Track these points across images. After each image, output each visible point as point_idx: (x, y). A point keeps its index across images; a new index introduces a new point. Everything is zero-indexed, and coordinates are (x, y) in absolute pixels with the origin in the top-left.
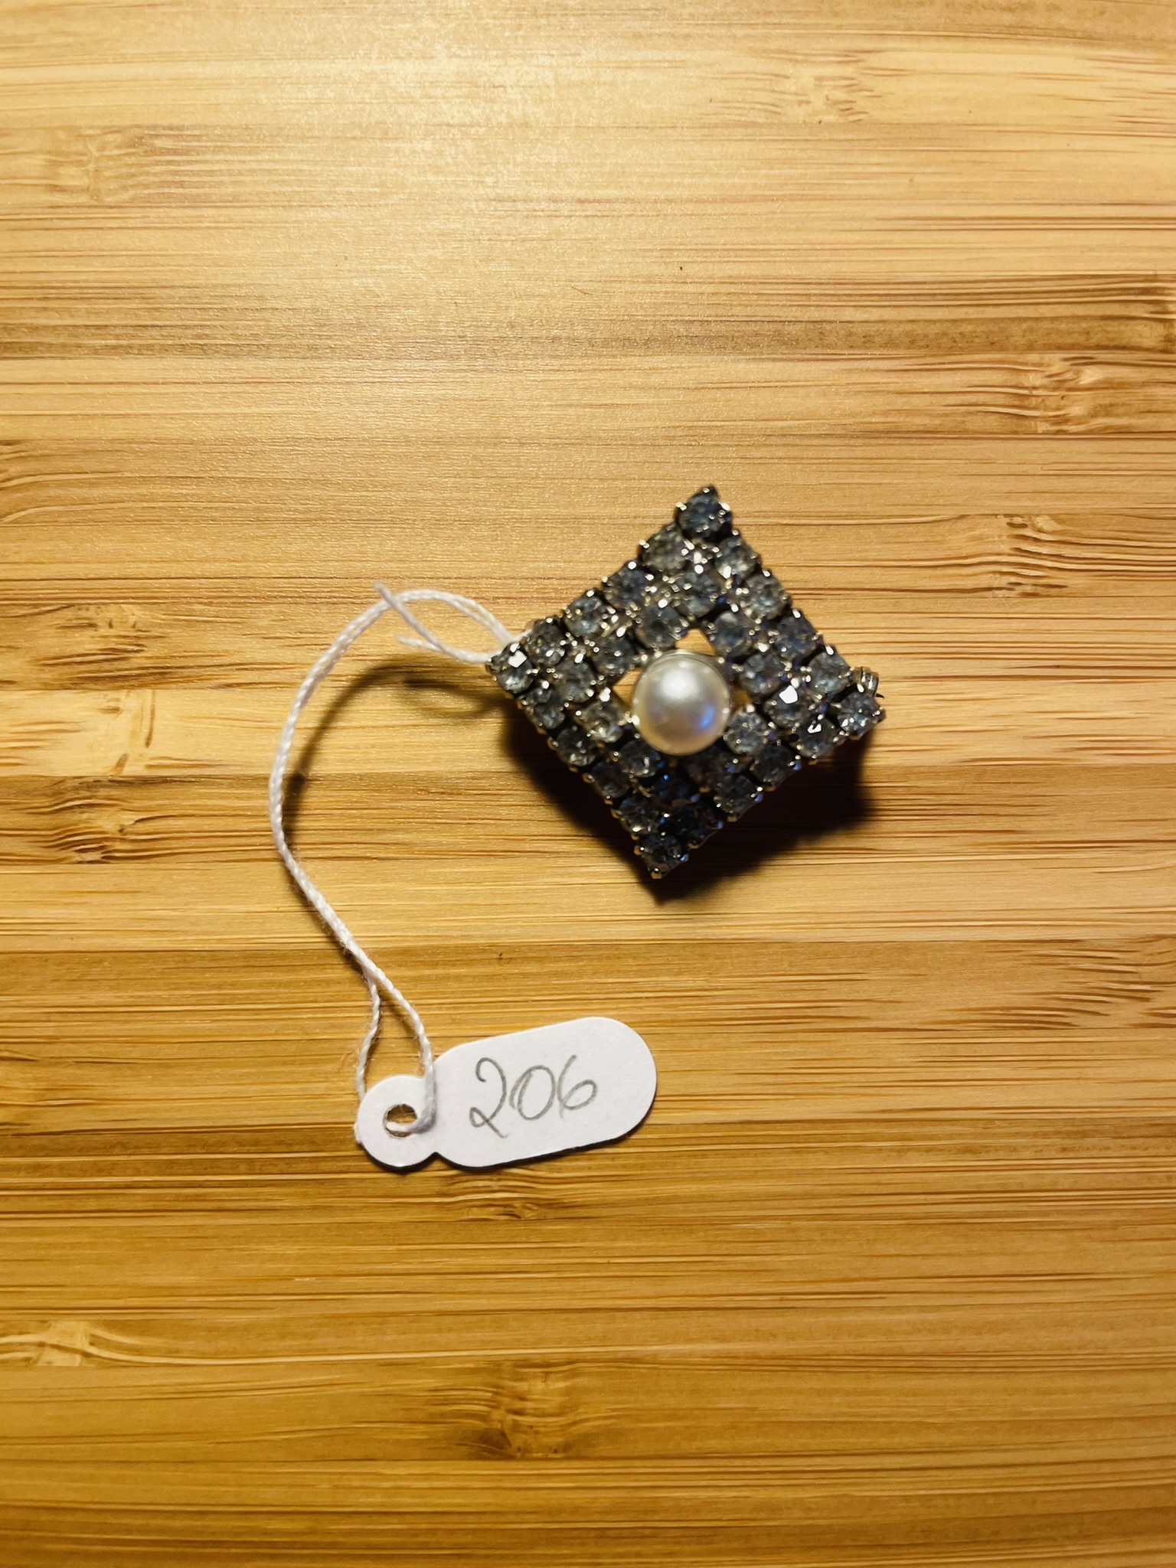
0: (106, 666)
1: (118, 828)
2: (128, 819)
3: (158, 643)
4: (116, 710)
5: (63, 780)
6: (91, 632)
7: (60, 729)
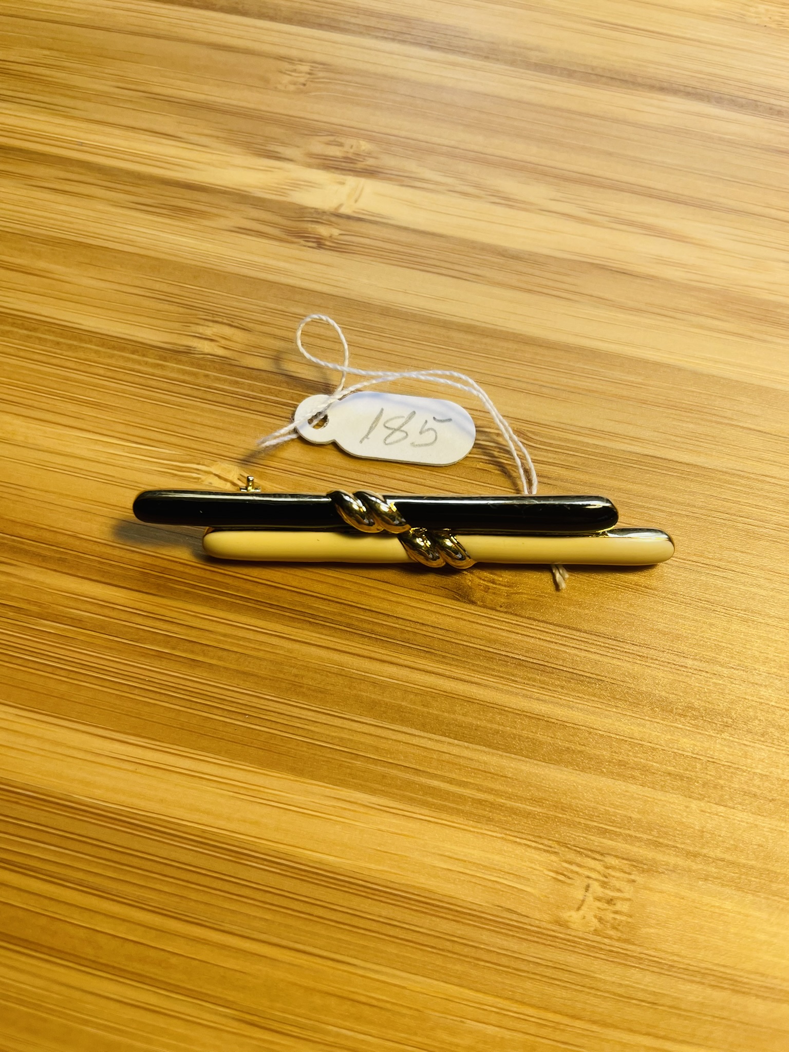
0: (344, 164)
1: (329, 235)
2: (335, 232)
3: (374, 160)
4: (343, 183)
5: (306, 208)
6: (340, 148)
7: (311, 185)
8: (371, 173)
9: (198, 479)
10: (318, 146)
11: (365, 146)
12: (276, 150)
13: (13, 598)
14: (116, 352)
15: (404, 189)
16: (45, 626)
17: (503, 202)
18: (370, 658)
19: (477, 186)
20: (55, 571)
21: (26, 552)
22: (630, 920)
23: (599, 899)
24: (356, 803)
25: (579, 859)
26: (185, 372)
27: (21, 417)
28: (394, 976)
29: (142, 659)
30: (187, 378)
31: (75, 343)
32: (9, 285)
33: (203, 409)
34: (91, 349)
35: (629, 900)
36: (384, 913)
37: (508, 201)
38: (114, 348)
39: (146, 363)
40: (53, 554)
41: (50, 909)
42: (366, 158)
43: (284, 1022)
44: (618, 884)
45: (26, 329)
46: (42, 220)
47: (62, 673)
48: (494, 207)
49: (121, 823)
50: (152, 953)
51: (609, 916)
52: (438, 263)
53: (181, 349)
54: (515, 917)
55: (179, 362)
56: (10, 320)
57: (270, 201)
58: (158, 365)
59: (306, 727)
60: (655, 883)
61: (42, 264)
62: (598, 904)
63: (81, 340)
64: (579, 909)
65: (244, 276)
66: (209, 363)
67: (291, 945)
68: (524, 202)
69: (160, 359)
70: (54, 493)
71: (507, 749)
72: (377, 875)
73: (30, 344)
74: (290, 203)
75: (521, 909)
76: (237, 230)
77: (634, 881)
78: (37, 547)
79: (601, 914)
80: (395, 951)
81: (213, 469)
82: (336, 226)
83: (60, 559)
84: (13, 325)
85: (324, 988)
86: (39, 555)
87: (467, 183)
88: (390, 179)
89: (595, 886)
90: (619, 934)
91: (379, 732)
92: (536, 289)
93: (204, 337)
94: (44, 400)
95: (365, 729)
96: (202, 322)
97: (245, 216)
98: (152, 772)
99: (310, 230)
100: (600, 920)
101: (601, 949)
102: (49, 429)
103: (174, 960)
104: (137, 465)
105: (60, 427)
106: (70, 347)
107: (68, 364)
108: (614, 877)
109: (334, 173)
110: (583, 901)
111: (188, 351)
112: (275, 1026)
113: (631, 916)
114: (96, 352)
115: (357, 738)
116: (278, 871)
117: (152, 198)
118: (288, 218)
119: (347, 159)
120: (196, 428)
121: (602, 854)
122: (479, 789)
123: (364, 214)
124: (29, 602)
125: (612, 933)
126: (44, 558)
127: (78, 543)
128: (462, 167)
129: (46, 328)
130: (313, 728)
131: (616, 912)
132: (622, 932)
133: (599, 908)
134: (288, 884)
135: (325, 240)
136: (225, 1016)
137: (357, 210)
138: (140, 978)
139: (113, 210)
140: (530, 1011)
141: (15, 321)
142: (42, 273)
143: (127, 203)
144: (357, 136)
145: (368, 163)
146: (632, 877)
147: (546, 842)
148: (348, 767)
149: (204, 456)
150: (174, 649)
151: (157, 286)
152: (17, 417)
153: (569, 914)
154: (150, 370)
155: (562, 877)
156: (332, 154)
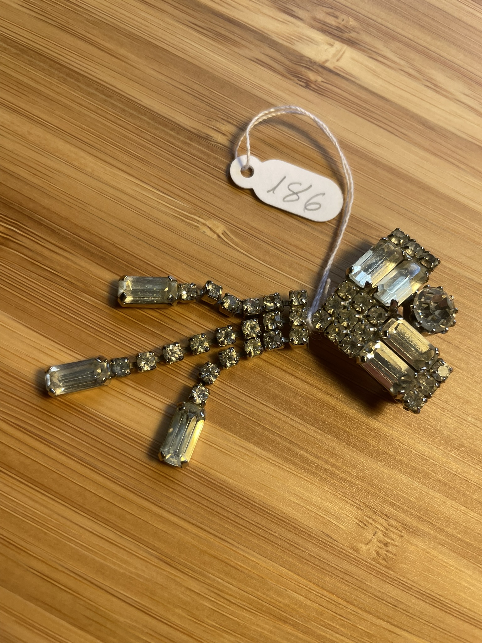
8: (351, 43)
9: (198, 227)
10: (320, 14)
11: (352, 22)
12: (292, 9)
13: (68, 275)
14: (160, 127)
15: (371, 60)
16: (86, 298)
17: (433, 87)
18: (280, 368)
19: (419, 71)
20: (97, 264)
21: (82, 248)
22: (394, 557)
23: (380, 541)
24: (252, 452)
25: (374, 517)
26: (202, 152)
27: (92, 156)
28: (253, 556)
29: (142, 334)
30: (202, 156)
31: (135, 113)
32: (98, 61)
33: (209, 180)
34: (145, 120)
35: (397, 546)
36: (255, 519)
37: (436, 88)
38: (160, 123)
39: (179, 139)
40: (98, 253)
41: (60, 470)
42: (351, 31)
43: (185, 566)
44: (393, 536)
45: (104, 95)
46: (127, 19)
47: (92, 330)
48: (426, 89)
49: (111, 430)
50: (116, 509)
51: (383, 552)
52: (381, 119)
53: (203, 135)
54: (330, 540)
55: (200, 144)
56: (95, 86)
57: (282, 45)
58: (186, 143)
59: (233, 400)
60: (415, 541)
61: (122, 51)
62: (379, 544)
63: (139, 112)
64: (367, 544)
65: (253, 95)
66: (219, 150)
67: (198, 524)
68: (446, 91)
69: (188, 139)
70: (105, 212)
71: (348, 443)
72: (256, 497)
73: (106, 107)
74: (295, 51)
75: (335, 536)
76: (255, 60)
77: (402, 536)
78: (88, 246)
79: (380, 550)
80: (257, 542)
81: (207, 223)
82: (321, 75)
83: (102, 257)
84: (97, 89)
85: (212, 552)
86: (89, 251)
87: (411, 67)
88: (364, 51)
89: (380, 534)
90: (386, 563)
91: (275, 414)
92: (439, 154)
93: (219, 131)
94: (108, 148)
95: (268, 410)
96: (219, 120)
97: (263, 52)
98: (135, 403)
99: (303, 73)
100: (378, 553)
101: (374, 569)
102: (108, 168)
103: (128, 516)
104: (160, 207)
105: (116, 169)
106: (131, 115)
107: (128, 126)
108: (391, 531)
109: (327, 36)
110: (371, 540)
111: (207, 138)
112: (180, 567)
113: (396, 556)
114: (148, 123)
115: (262, 414)
116: (199, 480)
117: (204, 22)
118: (291, 61)
119: (338, 28)
120: (203, 192)
121: (388, 517)
122: (327, 462)
123: (340, 71)
124: (78, 280)
125: (383, 562)
126: (92, 254)
127: (115, 249)
128: (412, 55)
129: (118, 98)
130: (236, 402)
131: (387, 551)
132: (388, 562)
133: (378, 546)
134: (203, 490)
135: (312, 83)
136: (152, 555)
137: (337, 67)
138: (106, 522)
139: (176, 24)
140: (325, 593)
141: (99, 88)
142: (121, 58)
143: (186, 21)
144: (349, 14)
145: (351, 35)
146: (402, 534)
147: (358, 502)
148: (252, 430)
149: (204, 213)
150: (162, 332)
151: (196, 87)
152: (89, 155)
153: (361, 545)
154: (180, 145)
155: (362, 524)
156: (329, 21)
